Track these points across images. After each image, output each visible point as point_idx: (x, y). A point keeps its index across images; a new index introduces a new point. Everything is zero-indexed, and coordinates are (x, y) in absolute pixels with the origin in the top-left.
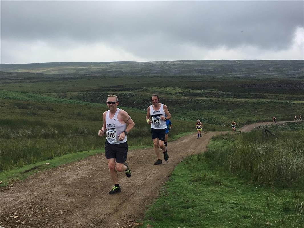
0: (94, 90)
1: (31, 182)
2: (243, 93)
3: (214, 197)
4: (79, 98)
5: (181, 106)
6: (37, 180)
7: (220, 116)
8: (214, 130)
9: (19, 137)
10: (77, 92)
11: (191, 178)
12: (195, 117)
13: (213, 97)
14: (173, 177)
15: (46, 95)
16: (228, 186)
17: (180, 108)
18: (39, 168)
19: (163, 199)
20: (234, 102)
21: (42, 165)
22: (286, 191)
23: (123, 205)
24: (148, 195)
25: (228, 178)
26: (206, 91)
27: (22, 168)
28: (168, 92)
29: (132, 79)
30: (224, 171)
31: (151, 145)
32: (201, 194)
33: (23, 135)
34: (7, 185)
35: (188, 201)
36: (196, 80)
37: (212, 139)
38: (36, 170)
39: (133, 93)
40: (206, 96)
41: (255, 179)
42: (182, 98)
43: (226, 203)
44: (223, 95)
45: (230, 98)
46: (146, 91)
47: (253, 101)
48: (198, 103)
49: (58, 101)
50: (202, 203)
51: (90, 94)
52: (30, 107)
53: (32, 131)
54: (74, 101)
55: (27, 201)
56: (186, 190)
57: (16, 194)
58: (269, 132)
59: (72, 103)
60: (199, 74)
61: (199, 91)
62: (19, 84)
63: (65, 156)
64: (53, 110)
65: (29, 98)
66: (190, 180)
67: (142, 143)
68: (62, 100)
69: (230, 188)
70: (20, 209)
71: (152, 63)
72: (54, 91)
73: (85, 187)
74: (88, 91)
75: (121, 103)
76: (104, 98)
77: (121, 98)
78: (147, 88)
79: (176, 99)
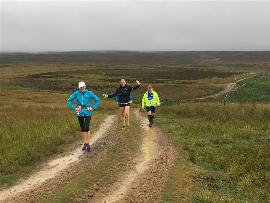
39: (61, 79)
42: (103, 83)
46: (72, 77)
74: (19, 78)
75: (52, 89)
76: (35, 84)
77: (51, 84)
78: (73, 75)
79: (98, 84)
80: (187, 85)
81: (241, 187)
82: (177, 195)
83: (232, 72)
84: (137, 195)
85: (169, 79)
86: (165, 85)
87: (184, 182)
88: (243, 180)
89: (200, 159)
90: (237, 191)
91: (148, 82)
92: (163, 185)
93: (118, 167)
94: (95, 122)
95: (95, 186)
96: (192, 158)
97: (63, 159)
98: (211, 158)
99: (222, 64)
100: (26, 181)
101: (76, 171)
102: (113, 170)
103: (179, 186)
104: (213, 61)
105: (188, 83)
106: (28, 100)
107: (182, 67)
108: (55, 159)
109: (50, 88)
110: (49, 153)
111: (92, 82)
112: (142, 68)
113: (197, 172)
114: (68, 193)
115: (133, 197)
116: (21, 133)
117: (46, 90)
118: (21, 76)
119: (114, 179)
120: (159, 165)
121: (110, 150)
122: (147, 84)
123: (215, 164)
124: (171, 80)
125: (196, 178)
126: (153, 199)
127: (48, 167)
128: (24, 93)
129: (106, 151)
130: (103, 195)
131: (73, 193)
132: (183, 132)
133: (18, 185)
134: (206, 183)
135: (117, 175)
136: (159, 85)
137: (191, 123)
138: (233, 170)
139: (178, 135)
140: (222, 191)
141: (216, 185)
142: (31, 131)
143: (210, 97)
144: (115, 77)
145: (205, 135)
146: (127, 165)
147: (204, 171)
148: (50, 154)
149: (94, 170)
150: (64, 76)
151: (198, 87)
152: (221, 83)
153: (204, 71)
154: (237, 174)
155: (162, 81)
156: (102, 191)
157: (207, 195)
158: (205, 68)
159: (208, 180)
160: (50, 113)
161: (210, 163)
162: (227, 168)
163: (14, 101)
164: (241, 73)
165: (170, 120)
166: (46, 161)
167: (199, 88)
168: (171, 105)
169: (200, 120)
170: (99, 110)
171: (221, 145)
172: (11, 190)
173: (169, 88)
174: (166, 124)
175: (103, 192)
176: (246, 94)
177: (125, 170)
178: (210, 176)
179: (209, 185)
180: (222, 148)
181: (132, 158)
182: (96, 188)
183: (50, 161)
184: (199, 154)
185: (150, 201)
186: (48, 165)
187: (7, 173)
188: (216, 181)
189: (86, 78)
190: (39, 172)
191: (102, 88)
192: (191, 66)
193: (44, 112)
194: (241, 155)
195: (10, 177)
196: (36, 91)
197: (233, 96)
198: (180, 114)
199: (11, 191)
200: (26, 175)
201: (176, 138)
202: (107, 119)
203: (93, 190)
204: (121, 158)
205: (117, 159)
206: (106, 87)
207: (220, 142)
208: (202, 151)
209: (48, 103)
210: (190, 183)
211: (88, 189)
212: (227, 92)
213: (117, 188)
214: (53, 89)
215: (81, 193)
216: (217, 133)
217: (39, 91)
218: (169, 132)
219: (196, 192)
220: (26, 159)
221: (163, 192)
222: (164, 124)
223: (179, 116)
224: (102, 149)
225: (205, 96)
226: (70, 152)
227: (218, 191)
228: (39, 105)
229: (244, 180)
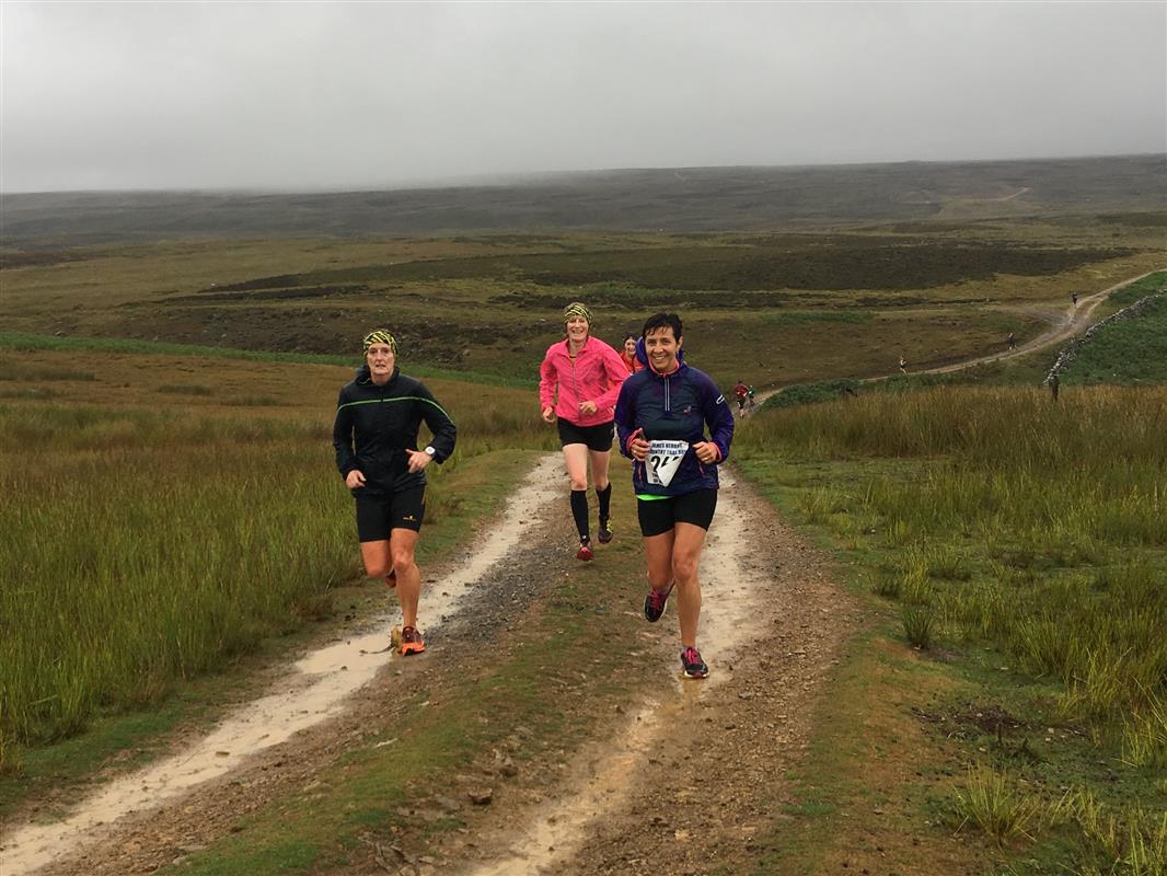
39: (335, 304)
42: (516, 315)
74: (159, 302)
75: (297, 345)
76: (226, 328)
77: (295, 326)
78: (384, 285)
79: (493, 320)
80: (884, 314)
81: (1137, 753)
82: (856, 795)
83: (1086, 248)
84: (683, 794)
85: (803, 288)
86: (785, 315)
87: (887, 735)
88: (1149, 726)
89: (951, 635)
90: (1119, 771)
91: (712, 306)
92: (791, 750)
93: (596, 676)
94: (486, 484)
95: (499, 759)
96: (917, 631)
97: (358, 643)
98: (1001, 629)
99: (1038, 214)
100: (208, 740)
101: (415, 695)
102: (572, 690)
103: (864, 754)
104: (1001, 203)
105: (887, 304)
106: (200, 397)
107: (862, 234)
108: (322, 645)
109: (289, 345)
110: (299, 619)
111: (470, 312)
112: (686, 243)
113: (939, 693)
114: (387, 787)
115: (664, 805)
116: (177, 539)
117: (271, 351)
118: (164, 293)
119: (578, 727)
120: (772, 663)
121: (558, 605)
122: (705, 313)
123: (1021, 654)
124: (811, 292)
125: (936, 720)
126: (753, 810)
127: (295, 680)
128: (179, 366)
129: (537, 605)
130: (535, 794)
131: (405, 787)
132: (875, 519)
133: (174, 759)
134: (980, 740)
135: (591, 709)
136: (761, 317)
137: (907, 476)
138: (1100, 681)
139: (852, 531)
140: (1053, 773)
141: (1025, 749)
142: (218, 528)
143: (987, 361)
144: (565, 288)
145: (971, 530)
146: (632, 666)
147: (970, 688)
148: (303, 625)
149: (491, 691)
150: (348, 290)
151: (933, 319)
152: (1034, 300)
153: (960, 246)
154: (1117, 697)
155: (773, 295)
156: (531, 778)
157: (988, 793)
158: (964, 235)
159: (988, 724)
160: (294, 450)
161: (997, 651)
162: (1072, 672)
163: (141, 401)
164: (1124, 253)
165: (812, 469)
166: (286, 655)
167: (941, 323)
168: (816, 400)
169: (945, 466)
170: (503, 432)
171: (1042, 575)
172: (145, 778)
173: (803, 329)
174: (799, 486)
175: (536, 784)
176: (1150, 346)
177: (624, 686)
178: (998, 707)
179: (993, 747)
180: (1047, 584)
181: (652, 636)
182: (501, 766)
183: (303, 652)
184: (948, 617)
185: (737, 819)
186: (296, 672)
187: (127, 709)
188: (1026, 730)
189: (441, 294)
190: (257, 702)
191: (511, 337)
192: (900, 228)
193: (271, 447)
194: (1133, 614)
195: (140, 725)
196: (229, 357)
197: (1092, 353)
198: (855, 440)
199: (144, 782)
200: (207, 716)
201: (843, 545)
202: (537, 470)
203: (490, 774)
204: (607, 639)
205: (587, 640)
206: (528, 331)
207: (1036, 557)
208: (959, 601)
209: (284, 408)
210: (909, 739)
211: (469, 770)
212: (1065, 336)
213: (597, 766)
214: (304, 347)
215: (440, 787)
216: (1022, 521)
217: (243, 357)
218: (813, 521)
219: (938, 779)
220: (202, 646)
221: (794, 782)
222: (787, 485)
223: (852, 450)
224: (523, 599)
225: (968, 360)
226: (386, 613)
227: (1035, 772)
228: (247, 417)
229: (1152, 725)
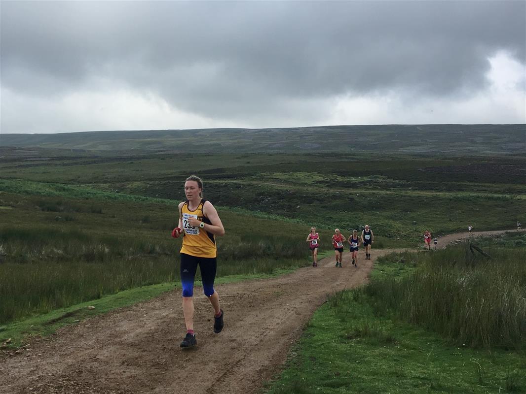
0: (172, 177)
1: (62, 340)
2: (430, 182)
3: (384, 367)
4: (146, 192)
5: (322, 205)
6: (73, 337)
7: (391, 222)
8: (381, 246)
9: (41, 259)
10: (143, 180)
11: (343, 332)
12: (348, 223)
13: (377, 189)
14: (312, 330)
15: (88, 186)
16: (408, 348)
17: (321, 207)
18: (76, 314)
19: (294, 369)
20: (414, 197)
21: (81, 310)
22: (511, 355)
23: (223, 381)
24: (267, 363)
25: (408, 331)
26: (366, 179)
27: (47, 314)
28: (299, 180)
29: (237, 158)
30: (401, 319)
31: (272, 273)
32: (361, 361)
33: (48, 256)
34: (21, 346)
35: (338, 374)
36: (347, 160)
37: (377, 262)
38: (71, 319)
39: (239, 182)
40: (366, 186)
41: (456, 334)
42: (325, 190)
43: (406, 378)
44: (394, 186)
45: (408, 191)
46: (261, 178)
47: (448, 195)
48: (352, 199)
49: (109, 197)
50: (364, 377)
51: (165, 184)
52: (62, 208)
53: (65, 249)
54: (137, 196)
55: (53, 375)
56: (334, 353)
57: (35, 361)
58: (477, 249)
59: (134, 200)
60: (352, 149)
61: (354, 179)
62: (42, 169)
63: (121, 294)
64: (100, 212)
65: (60, 193)
66: (341, 336)
67: (255, 269)
68: (117, 195)
69: (413, 349)
70: (41, 389)
71: (271, 131)
72: (103, 180)
73: (157, 348)
74: (161, 179)
79: (313, 192)
111: (303, 188)
136: (452, 195)
155: (459, 185)
189: (290, 179)
191: (321, 201)
206: (330, 198)
